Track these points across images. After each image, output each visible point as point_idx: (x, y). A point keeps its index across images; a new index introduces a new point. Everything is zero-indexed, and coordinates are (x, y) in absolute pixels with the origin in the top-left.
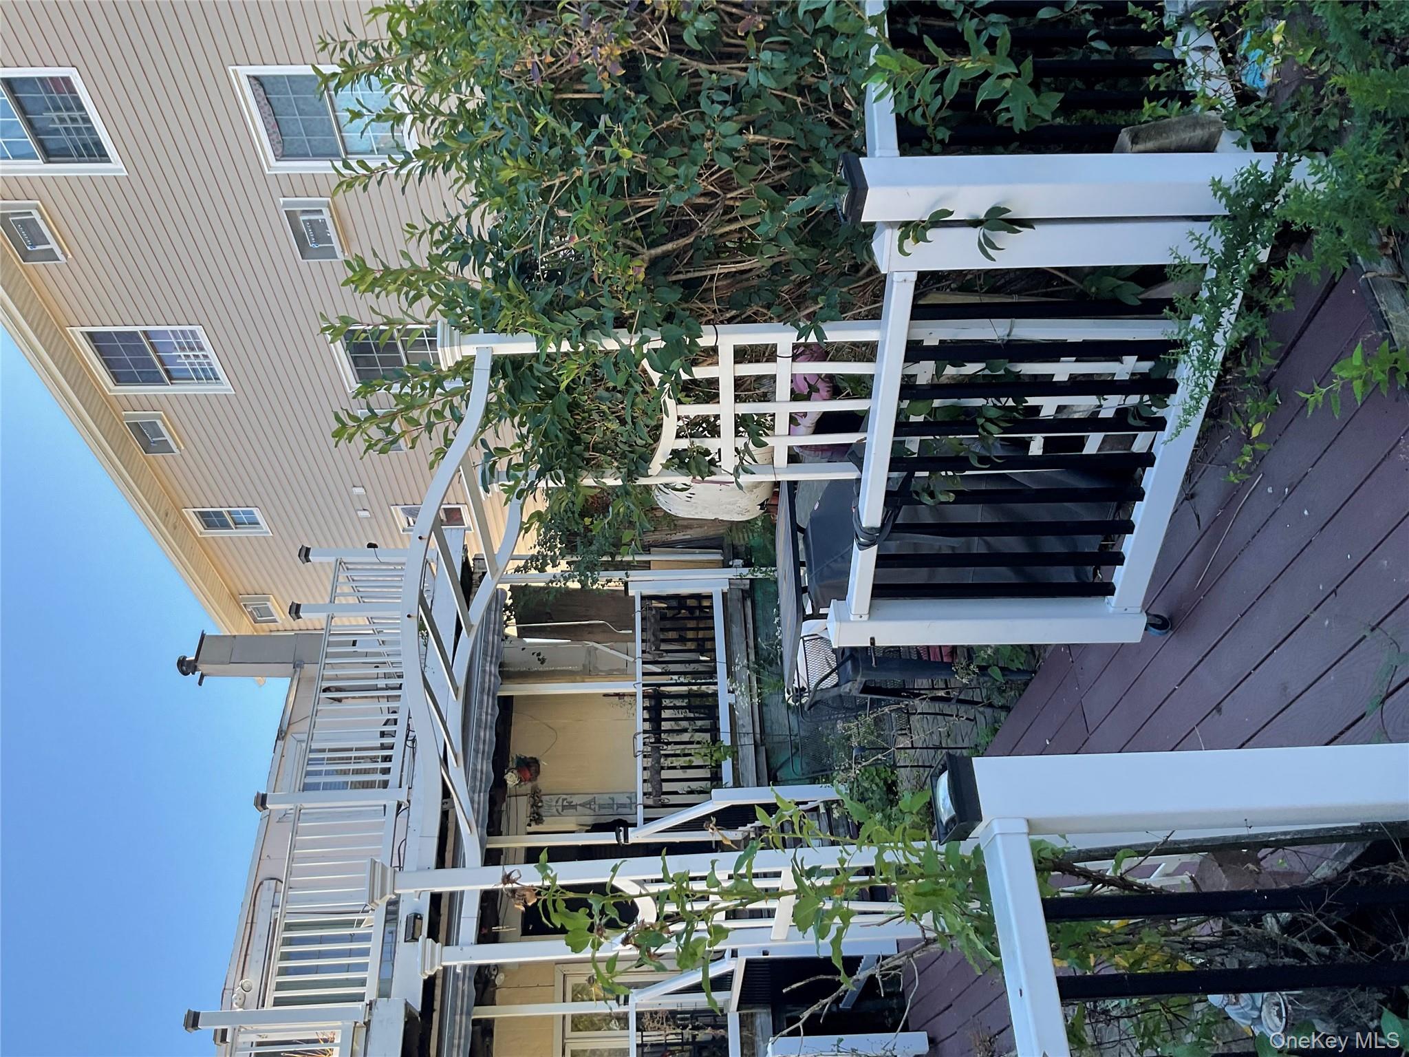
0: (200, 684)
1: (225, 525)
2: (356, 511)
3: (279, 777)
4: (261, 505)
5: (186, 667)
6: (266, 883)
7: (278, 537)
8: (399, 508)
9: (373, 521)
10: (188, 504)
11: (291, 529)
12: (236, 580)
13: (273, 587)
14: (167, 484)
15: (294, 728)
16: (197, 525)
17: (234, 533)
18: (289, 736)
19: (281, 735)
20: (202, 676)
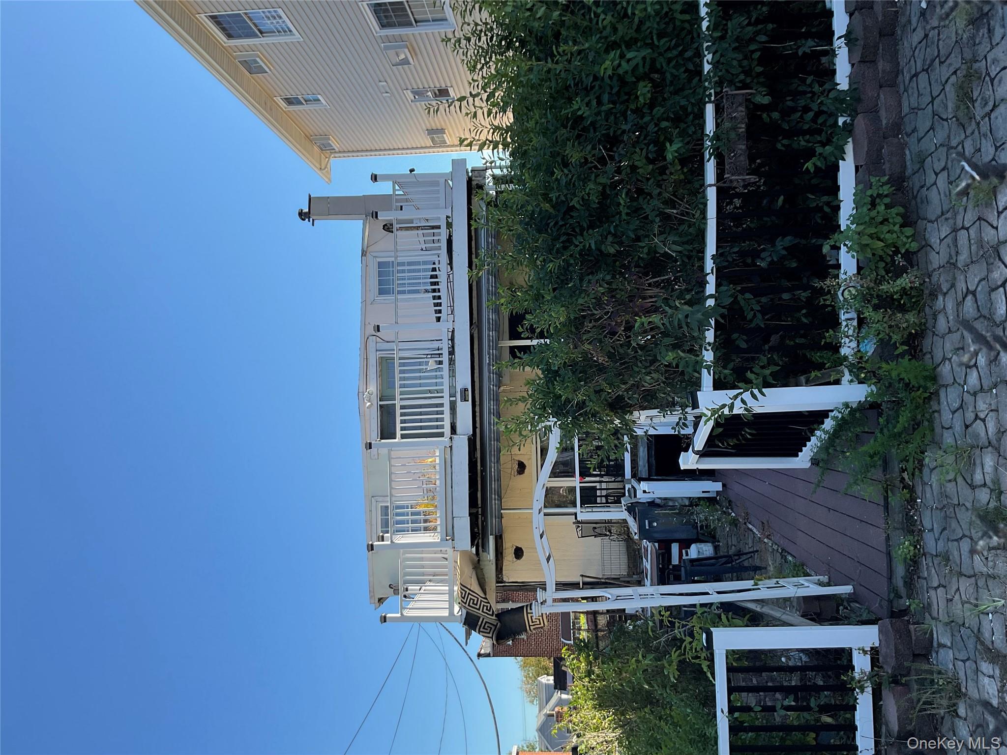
0: (313, 225)
1: (300, 103)
2: (382, 93)
3: (368, 278)
4: (322, 93)
5: (303, 215)
6: (370, 338)
7: (333, 108)
8: (409, 91)
9: (393, 98)
10: (277, 95)
11: (341, 104)
12: (307, 128)
13: (331, 131)
14: (264, 86)
15: (370, 249)
16: (283, 104)
17: (305, 107)
18: (368, 254)
19: (364, 253)
20: (313, 220)
